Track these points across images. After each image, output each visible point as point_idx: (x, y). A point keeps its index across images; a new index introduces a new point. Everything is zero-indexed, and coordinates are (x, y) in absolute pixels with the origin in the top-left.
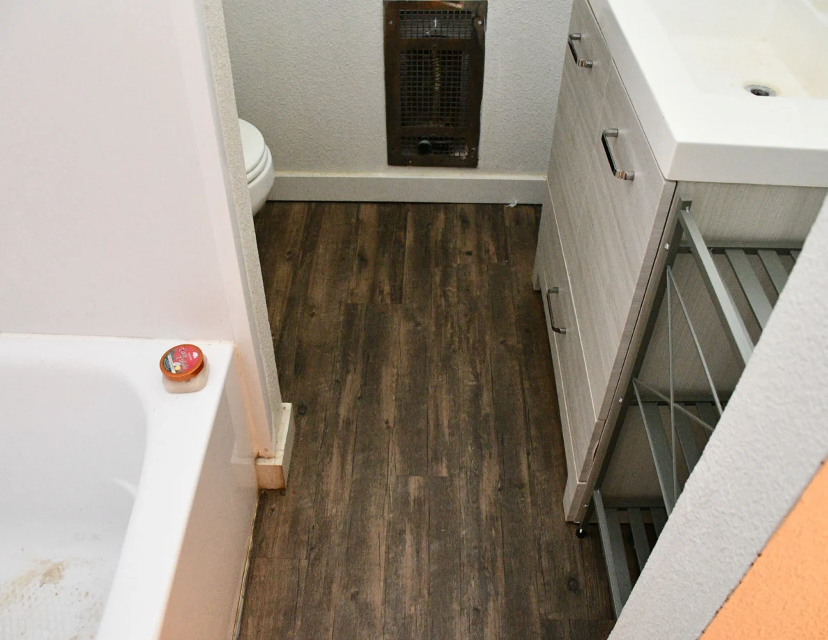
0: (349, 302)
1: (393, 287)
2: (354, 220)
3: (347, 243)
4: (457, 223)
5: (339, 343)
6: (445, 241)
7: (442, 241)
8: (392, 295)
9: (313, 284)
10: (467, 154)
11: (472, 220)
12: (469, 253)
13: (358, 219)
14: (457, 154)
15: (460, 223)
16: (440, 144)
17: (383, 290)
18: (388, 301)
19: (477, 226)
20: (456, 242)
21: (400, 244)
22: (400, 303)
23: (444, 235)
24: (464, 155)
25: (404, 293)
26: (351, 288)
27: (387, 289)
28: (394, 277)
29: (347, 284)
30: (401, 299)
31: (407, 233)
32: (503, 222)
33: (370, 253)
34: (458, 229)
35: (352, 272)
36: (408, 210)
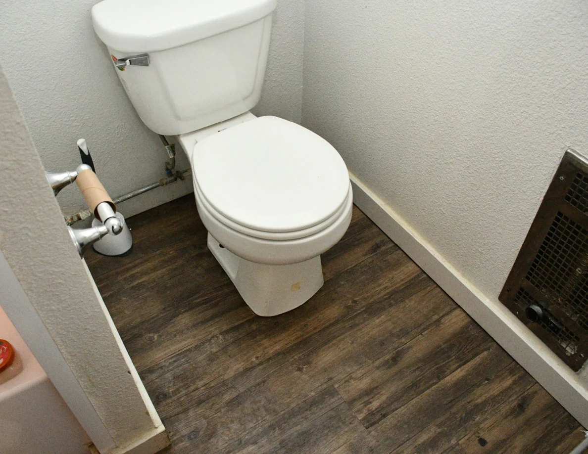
0: (336, 386)
1: (380, 408)
2: (435, 317)
3: (405, 332)
4: (513, 401)
5: (283, 412)
6: (479, 409)
7: (476, 406)
8: (372, 413)
9: (334, 344)
10: (573, 353)
11: (530, 411)
12: (482, 442)
13: (438, 321)
14: (564, 345)
15: (515, 404)
16: (552, 323)
17: (370, 403)
18: (361, 417)
19: (528, 423)
20: (486, 419)
21: (440, 374)
22: (367, 428)
23: (485, 403)
24: (570, 351)
25: (380, 423)
26: (354, 376)
27: (375, 404)
28: (396, 399)
29: (356, 368)
30: (372, 425)
31: (459, 370)
32: (556, 444)
33: (408, 358)
34: (505, 408)
35: (373, 363)
36: (488, 349)
